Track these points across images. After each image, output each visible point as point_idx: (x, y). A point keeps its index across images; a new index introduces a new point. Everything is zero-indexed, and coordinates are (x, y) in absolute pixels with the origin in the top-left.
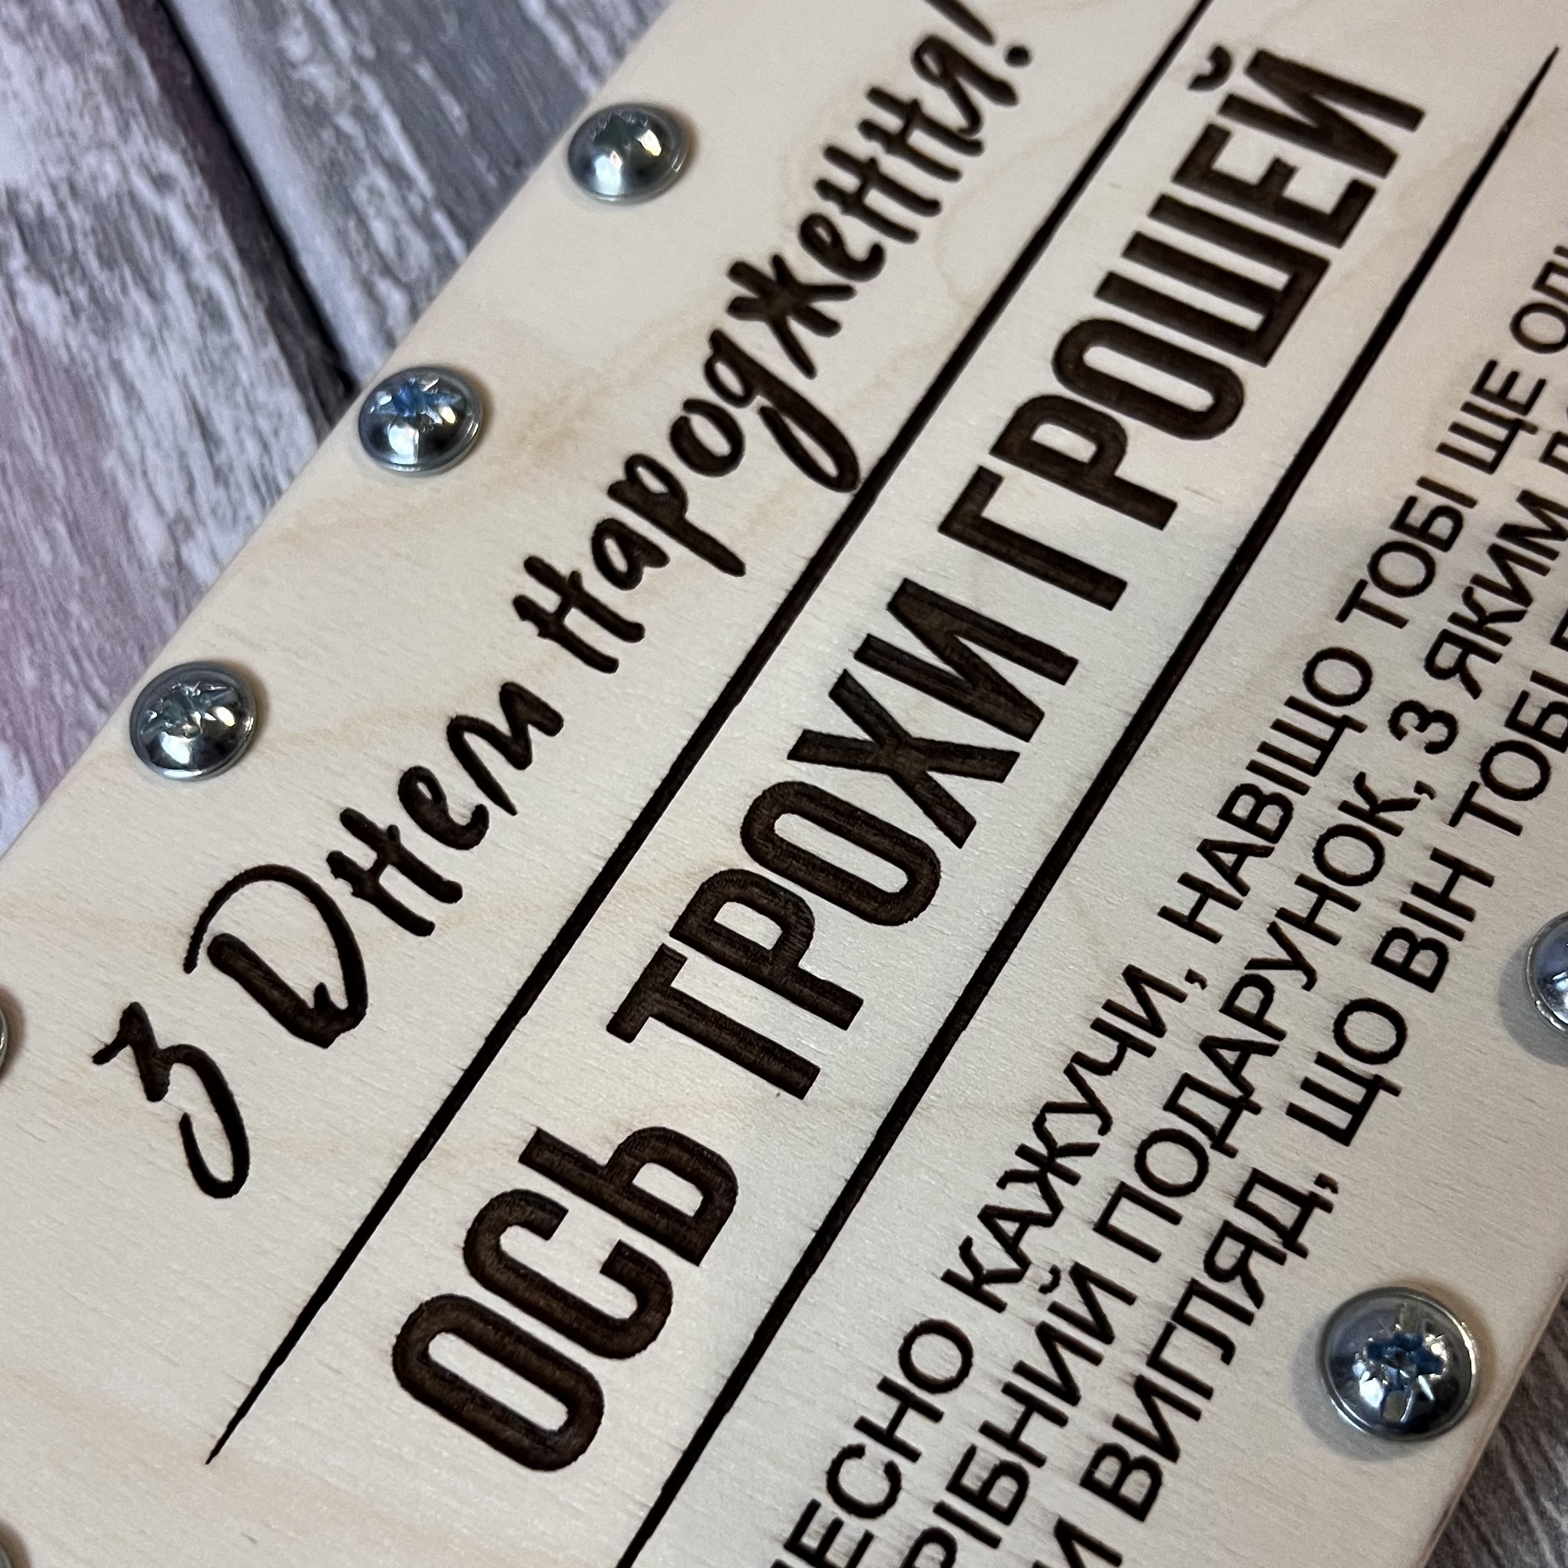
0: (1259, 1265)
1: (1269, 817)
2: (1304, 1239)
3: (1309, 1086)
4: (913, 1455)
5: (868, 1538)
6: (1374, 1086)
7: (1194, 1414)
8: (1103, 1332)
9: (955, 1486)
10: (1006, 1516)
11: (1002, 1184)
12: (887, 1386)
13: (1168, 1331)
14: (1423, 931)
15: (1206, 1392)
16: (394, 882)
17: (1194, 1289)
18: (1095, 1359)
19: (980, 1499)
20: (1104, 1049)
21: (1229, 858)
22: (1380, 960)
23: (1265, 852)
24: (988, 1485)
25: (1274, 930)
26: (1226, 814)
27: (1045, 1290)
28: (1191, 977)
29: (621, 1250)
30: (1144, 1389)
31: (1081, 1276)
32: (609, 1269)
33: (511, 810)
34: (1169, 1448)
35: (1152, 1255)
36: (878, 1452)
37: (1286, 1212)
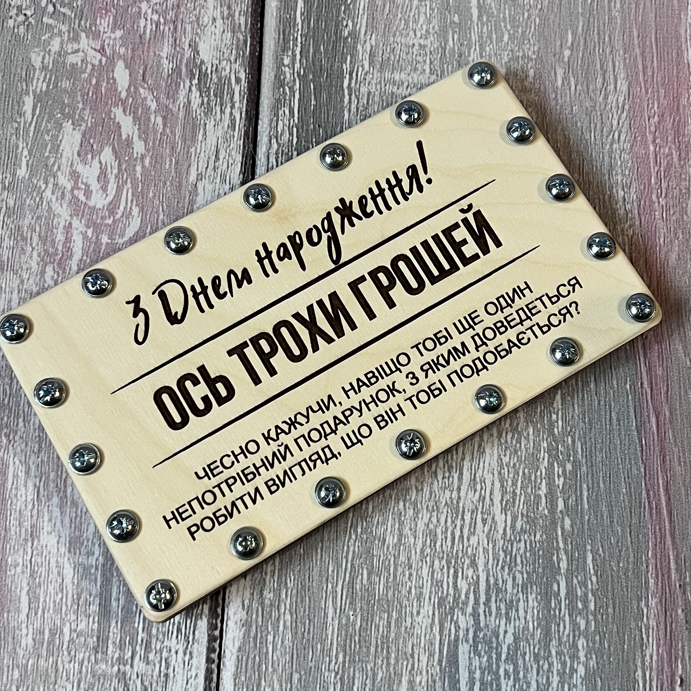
0: (319, 461)
1: (373, 380)
2: (329, 462)
3: (348, 435)
4: (238, 462)
5: (222, 472)
6: (359, 441)
7: (291, 481)
8: (284, 459)
9: (243, 471)
10: (248, 481)
11: (283, 422)
12: (241, 447)
13: (296, 465)
14: (386, 418)
15: (296, 479)
16: (202, 298)
17: (305, 460)
18: (280, 463)
19: (246, 476)
20: (316, 408)
21: (361, 384)
22: (375, 419)
23: (368, 386)
24: (248, 474)
25: (360, 403)
26: (366, 375)
27: (279, 446)
28: (340, 403)
29: (207, 396)
30: (285, 473)
31: (287, 447)
32: (203, 399)
33: (232, 296)
34: (283, 485)
35: (301, 450)
36: (232, 458)
37: (329, 455)
